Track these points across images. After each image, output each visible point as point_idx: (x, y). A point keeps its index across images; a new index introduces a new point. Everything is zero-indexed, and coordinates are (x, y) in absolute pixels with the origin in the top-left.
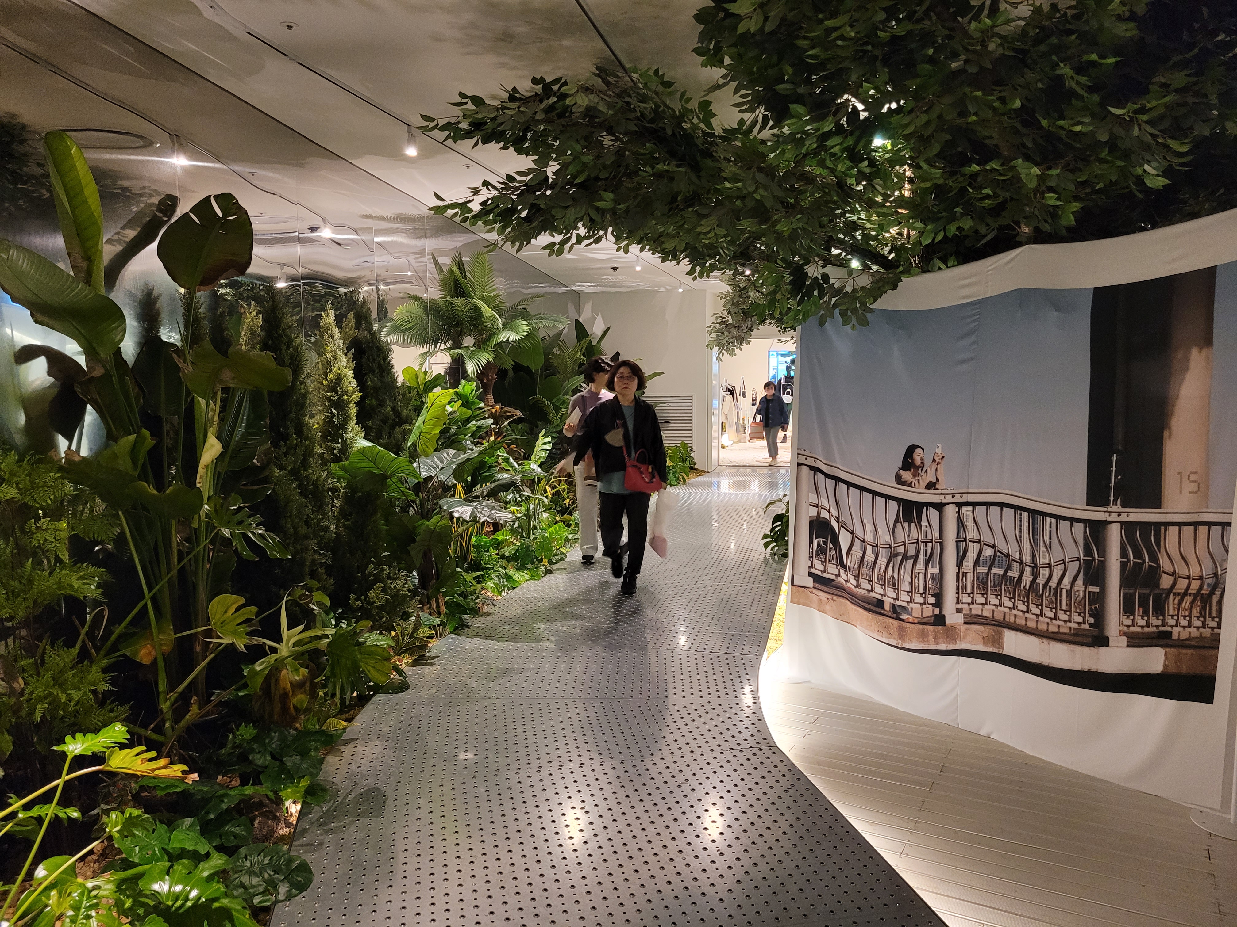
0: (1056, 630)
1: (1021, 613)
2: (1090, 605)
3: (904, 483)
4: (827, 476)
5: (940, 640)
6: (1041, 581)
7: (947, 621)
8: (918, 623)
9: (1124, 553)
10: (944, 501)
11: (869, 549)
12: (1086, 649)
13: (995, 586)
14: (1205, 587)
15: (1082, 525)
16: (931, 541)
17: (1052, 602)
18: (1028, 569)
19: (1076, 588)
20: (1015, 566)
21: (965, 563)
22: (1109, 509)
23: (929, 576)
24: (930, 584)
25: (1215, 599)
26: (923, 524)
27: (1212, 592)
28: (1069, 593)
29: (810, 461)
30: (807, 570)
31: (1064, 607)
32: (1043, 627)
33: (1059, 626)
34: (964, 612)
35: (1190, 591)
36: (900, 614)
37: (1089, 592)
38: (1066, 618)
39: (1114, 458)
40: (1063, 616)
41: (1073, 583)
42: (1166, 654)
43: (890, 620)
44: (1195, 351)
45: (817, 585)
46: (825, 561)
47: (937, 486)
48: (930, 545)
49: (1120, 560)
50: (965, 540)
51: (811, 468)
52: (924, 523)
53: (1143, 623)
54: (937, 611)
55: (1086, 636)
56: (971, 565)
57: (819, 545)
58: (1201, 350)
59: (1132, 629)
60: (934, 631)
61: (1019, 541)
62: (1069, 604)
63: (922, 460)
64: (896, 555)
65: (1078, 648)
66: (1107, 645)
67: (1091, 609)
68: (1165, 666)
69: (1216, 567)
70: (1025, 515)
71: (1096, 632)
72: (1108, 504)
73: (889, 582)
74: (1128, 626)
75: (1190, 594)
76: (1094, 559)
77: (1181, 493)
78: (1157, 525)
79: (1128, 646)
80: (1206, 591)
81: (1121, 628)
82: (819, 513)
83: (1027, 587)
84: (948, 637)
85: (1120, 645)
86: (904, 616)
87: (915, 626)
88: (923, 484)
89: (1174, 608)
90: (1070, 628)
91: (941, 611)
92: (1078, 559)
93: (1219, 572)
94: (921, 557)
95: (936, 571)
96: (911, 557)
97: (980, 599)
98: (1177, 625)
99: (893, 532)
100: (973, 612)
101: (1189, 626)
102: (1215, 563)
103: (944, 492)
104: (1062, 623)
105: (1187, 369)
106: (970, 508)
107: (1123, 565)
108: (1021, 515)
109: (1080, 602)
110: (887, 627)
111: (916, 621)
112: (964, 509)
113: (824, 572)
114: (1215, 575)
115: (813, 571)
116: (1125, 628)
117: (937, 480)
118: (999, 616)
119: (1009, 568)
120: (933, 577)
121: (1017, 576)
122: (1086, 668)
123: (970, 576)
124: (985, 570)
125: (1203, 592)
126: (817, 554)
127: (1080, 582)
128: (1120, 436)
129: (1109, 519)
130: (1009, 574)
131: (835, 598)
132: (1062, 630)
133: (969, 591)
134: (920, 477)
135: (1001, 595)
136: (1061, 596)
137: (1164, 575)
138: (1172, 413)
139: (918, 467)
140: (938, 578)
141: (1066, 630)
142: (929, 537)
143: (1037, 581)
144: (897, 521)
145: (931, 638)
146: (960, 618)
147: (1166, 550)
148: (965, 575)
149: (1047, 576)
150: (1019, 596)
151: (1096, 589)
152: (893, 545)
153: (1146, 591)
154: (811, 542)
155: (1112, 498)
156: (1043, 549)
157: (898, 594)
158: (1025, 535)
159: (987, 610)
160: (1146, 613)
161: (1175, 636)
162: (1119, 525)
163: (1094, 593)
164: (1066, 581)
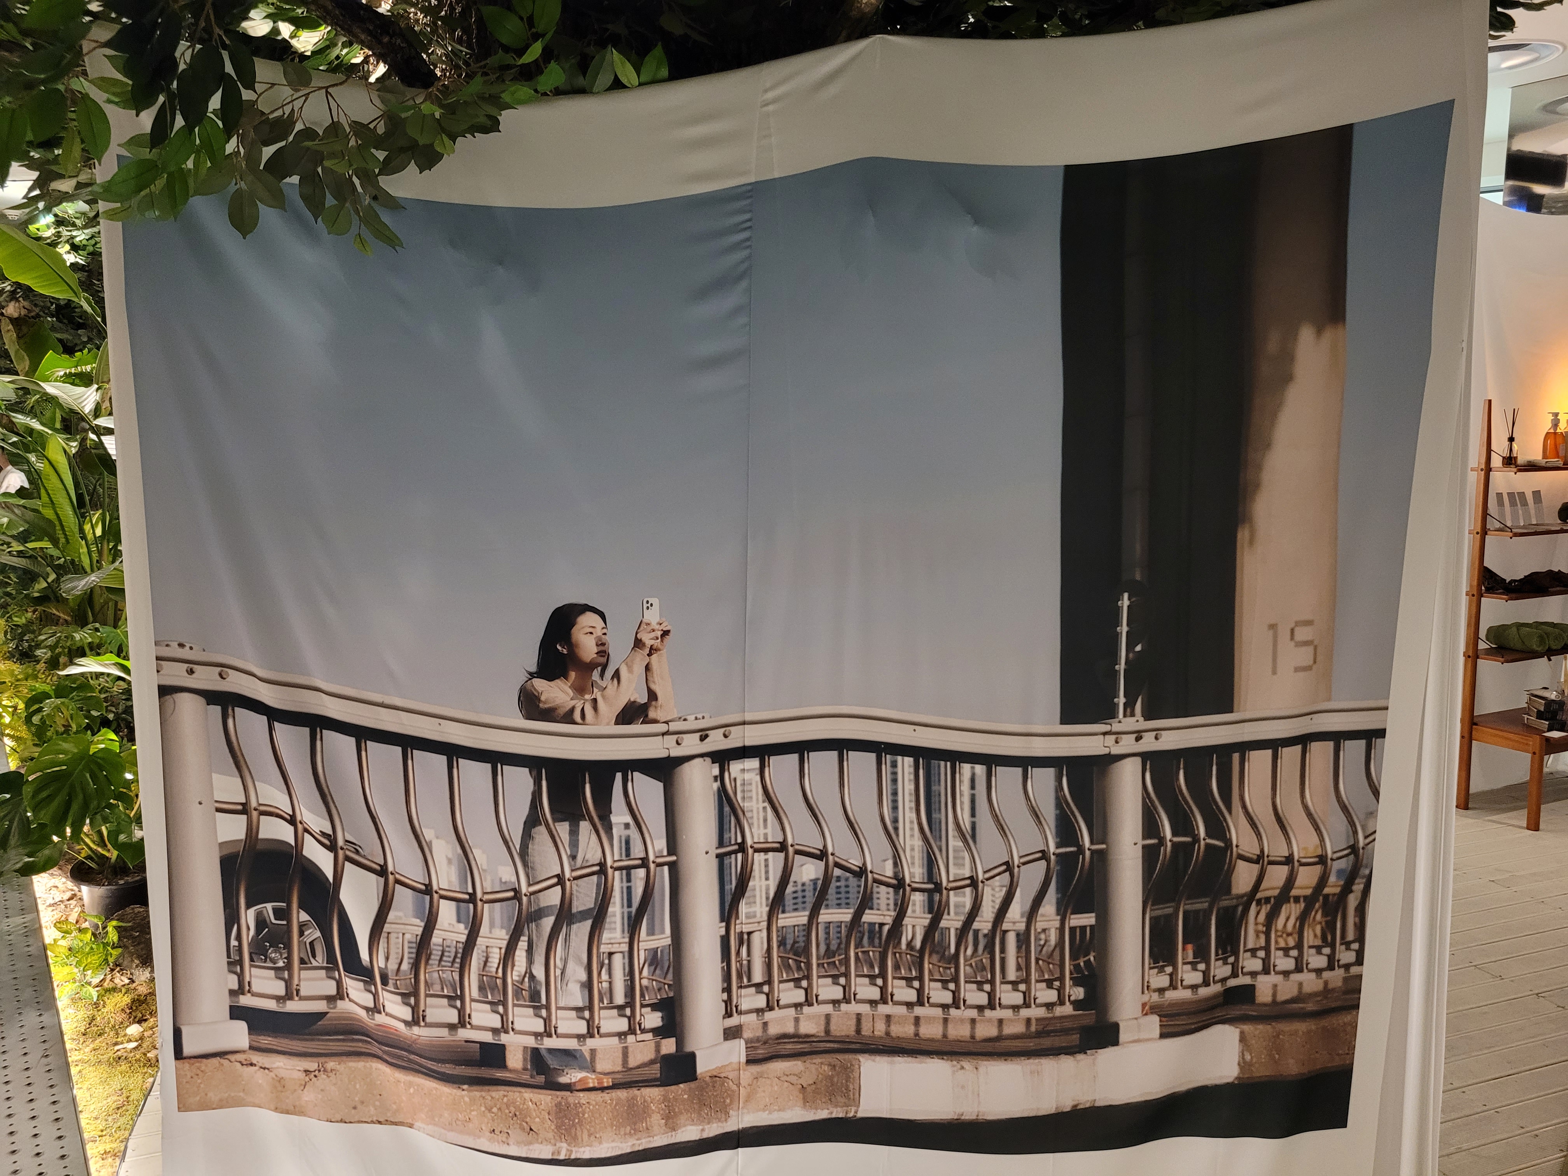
0: (993, 1032)
1: (903, 1010)
2: (1074, 957)
3: (549, 715)
4: (274, 715)
5: (683, 1119)
6: (952, 922)
7: (702, 1067)
8: (615, 1086)
9: (1150, 827)
10: (676, 752)
11: (447, 912)
12: (1067, 1063)
13: (829, 953)
14: (1332, 879)
15: (1050, 772)
16: (644, 863)
17: (984, 968)
18: (918, 900)
19: (1040, 925)
20: (884, 896)
21: (743, 908)
22: (1116, 727)
23: (641, 957)
24: (644, 977)
25: (1353, 901)
26: (614, 819)
27: (1347, 889)
28: (1023, 940)
29: (206, 679)
30: (226, 1002)
31: (1012, 975)
32: (959, 1031)
33: (1000, 1022)
34: (747, 1034)
35: (1294, 892)
36: (559, 1072)
37: (1073, 930)
38: (1018, 998)
39: (1125, 602)
40: (1009, 996)
41: (1032, 914)
42: (1243, 1039)
43: (528, 1094)
44: (1306, 335)
45: (265, 1041)
46: (289, 966)
47: (652, 714)
48: (641, 873)
49: (1141, 843)
50: (742, 848)
51: (212, 697)
52: (619, 817)
53: (1195, 977)
54: (669, 1046)
55: (1066, 1031)
56: (761, 909)
57: (261, 923)
58: (1319, 332)
59: (1172, 995)
60: (665, 1099)
61: (891, 834)
62: (1024, 967)
63: (601, 644)
64: (537, 915)
65: (1048, 1065)
66: (1115, 1042)
67: (1077, 967)
68: (1243, 1065)
69: (1355, 832)
70: (906, 763)
71: (1088, 1017)
72: (1109, 713)
73: (518, 993)
74: (1161, 991)
75: (1297, 899)
76: (1081, 850)
77: (1274, 672)
78: (1225, 751)
79: (1163, 1036)
80: (1333, 887)
81: (1146, 998)
82: (252, 830)
83: (918, 944)
84: (702, 1104)
85: (1143, 1036)
86: (573, 1076)
87: (606, 1096)
88: (610, 709)
89: (1257, 933)
90: (1028, 1021)
91: (680, 1044)
92: (1044, 855)
93: (1361, 844)
94: (616, 910)
95: (664, 940)
96: (583, 915)
97: (790, 994)
98: (1266, 971)
99: (524, 853)
100: (773, 1030)
101: (1299, 969)
102: (1352, 824)
103: (673, 727)
104: (1007, 1014)
105: (1287, 378)
106: (754, 763)
107: (1150, 855)
108: (894, 765)
109: (1051, 955)
110: (519, 1116)
111: (607, 1082)
112: (735, 767)
113: (289, 996)
114: (1354, 849)
115: (246, 1000)
116: (1155, 997)
117: (652, 696)
118: (843, 1027)
119: (866, 902)
120: (654, 959)
121: (889, 920)
122: (1067, 1105)
123: (759, 942)
124: (802, 918)
125: (1327, 891)
126: (259, 951)
127: (1049, 908)
128: (1138, 547)
129: (1116, 750)
130: (869, 917)
131: (331, 1064)
132: (1008, 1030)
133: (758, 977)
134: (597, 694)
135: (847, 975)
136: (1003, 950)
137: (1241, 864)
138: (1257, 486)
139: (587, 668)
140: (667, 959)
141: (1020, 1028)
142: (637, 851)
143: (943, 924)
144: (533, 820)
145: (656, 1120)
146: (738, 1050)
147: (1244, 807)
148: (745, 939)
149: (968, 906)
150: (897, 967)
151: (1087, 919)
152: (524, 889)
153: (1201, 905)
154: (232, 918)
155: (1121, 700)
156: (955, 843)
157: (547, 1021)
158: (907, 815)
159: (810, 1017)
160: (1202, 954)
161: (1263, 994)
162: (1138, 760)
163: (1083, 928)
164: (1016, 912)
